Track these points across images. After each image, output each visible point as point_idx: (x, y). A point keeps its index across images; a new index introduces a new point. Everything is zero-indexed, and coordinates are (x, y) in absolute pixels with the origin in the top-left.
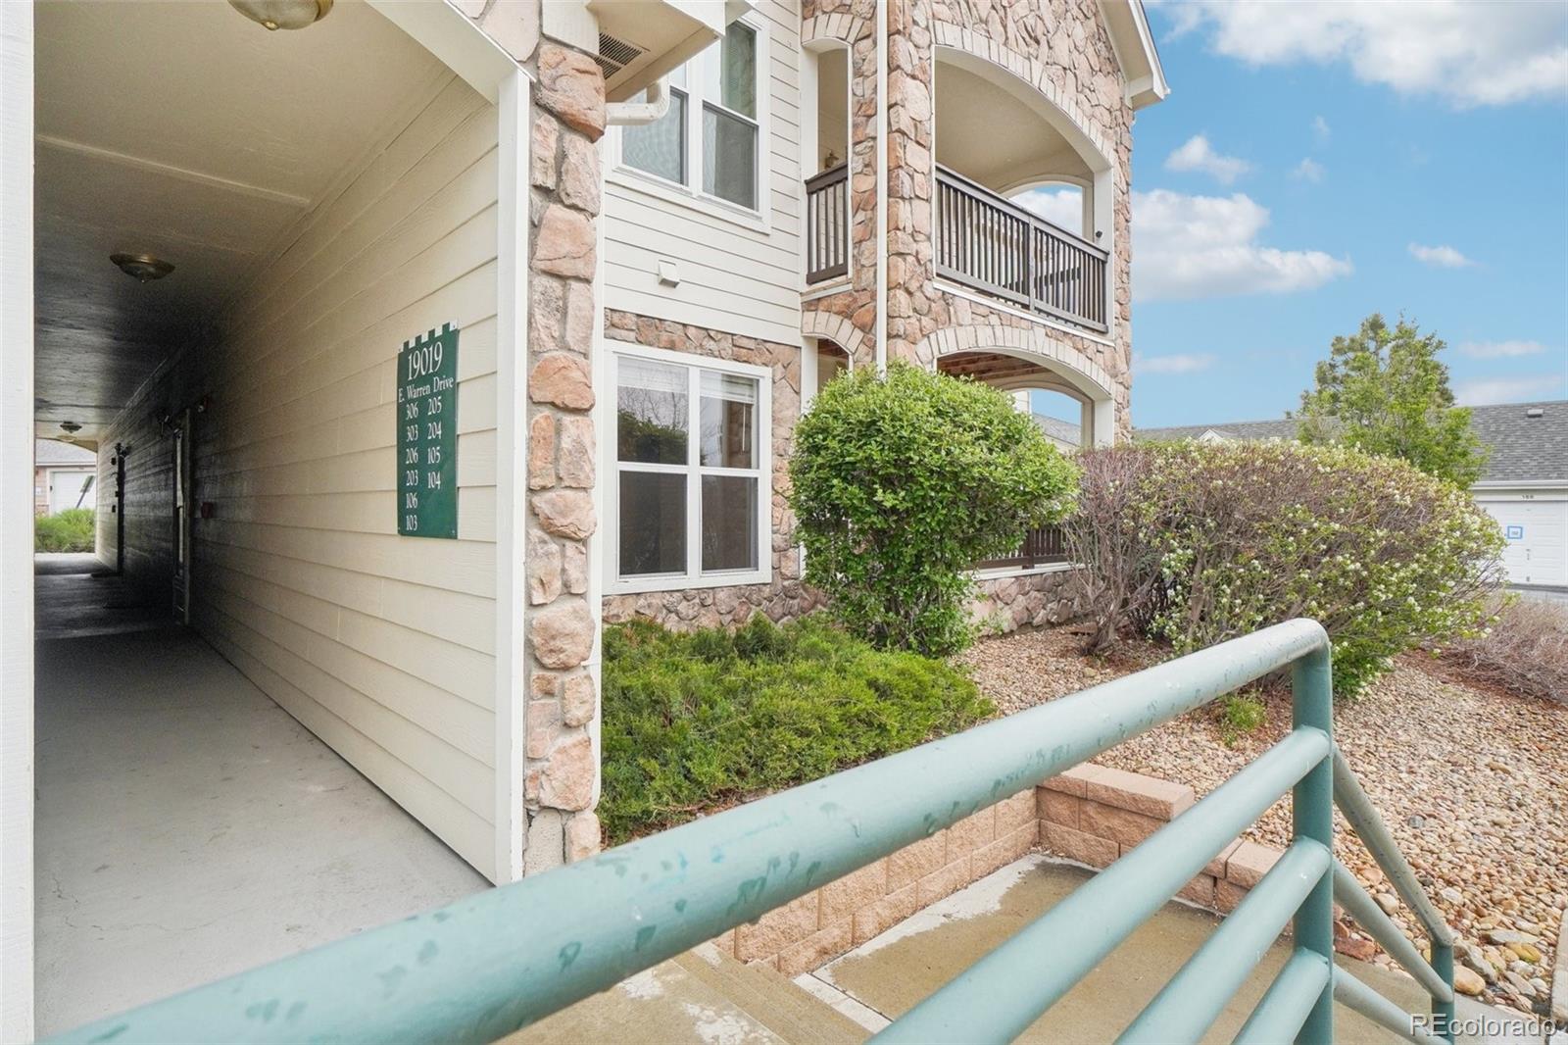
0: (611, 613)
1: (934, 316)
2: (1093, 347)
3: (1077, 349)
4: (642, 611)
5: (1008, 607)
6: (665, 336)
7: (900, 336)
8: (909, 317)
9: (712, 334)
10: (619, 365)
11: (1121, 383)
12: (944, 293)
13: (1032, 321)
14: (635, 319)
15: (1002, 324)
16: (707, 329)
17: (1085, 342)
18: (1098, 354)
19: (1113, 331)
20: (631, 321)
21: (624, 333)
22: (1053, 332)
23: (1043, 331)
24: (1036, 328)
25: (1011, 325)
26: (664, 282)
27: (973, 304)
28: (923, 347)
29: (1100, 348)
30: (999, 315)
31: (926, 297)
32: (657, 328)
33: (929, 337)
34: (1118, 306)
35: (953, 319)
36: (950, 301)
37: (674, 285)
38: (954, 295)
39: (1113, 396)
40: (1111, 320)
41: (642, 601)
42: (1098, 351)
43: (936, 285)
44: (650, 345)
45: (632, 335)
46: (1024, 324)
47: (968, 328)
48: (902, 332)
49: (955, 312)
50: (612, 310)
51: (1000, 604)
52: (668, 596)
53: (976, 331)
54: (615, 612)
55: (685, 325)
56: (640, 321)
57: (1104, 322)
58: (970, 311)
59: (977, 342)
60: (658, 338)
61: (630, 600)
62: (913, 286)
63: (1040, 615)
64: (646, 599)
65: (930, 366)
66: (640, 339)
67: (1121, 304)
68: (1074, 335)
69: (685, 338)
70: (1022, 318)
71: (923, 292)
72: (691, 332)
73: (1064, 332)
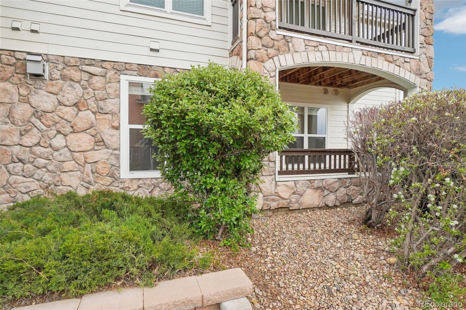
0: (125, 186)
1: (277, 48)
2: (402, 60)
3: (389, 61)
4: (140, 186)
5: (332, 194)
6: (152, 73)
7: (252, 59)
8: (259, 49)
9: (178, 70)
10: (129, 85)
11: (425, 78)
12: (284, 36)
13: (352, 48)
14: (137, 66)
15: (328, 50)
16: (175, 68)
17: (394, 57)
18: (405, 63)
19: (418, 51)
20: (135, 67)
21: (131, 72)
22: (369, 53)
23: (361, 53)
24: (354, 51)
25: (335, 50)
26: (152, 50)
27: (306, 41)
28: (269, 64)
29: (407, 60)
30: (326, 46)
31: (271, 39)
32: (149, 69)
33: (273, 59)
34: (423, 38)
35: (291, 49)
36: (289, 40)
37: (158, 51)
38: (292, 37)
39: (418, 85)
40: (417, 45)
41: (141, 182)
42: (405, 62)
43: (278, 32)
44: (146, 76)
45: (135, 73)
46: (345, 49)
47: (302, 53)
48: (253, 57)
49: (293, 45)
50: (125, 63)
51: (326, 192)
52: (154, 180)
53: (308, 55)
54: (127, 186)
55: (163, 67)
56: (139, 67)
57: (413, 47)
58: (304, 44)
59: (308, 59)
60: (148, 73)
61: (135, 181)
62: (262, 33)
63: (358, 198)
64: (143, 181)
65: (274, 73)
66: (140, 74)
67: (425, 36)
68: (386, 54)
69: (164, 73)
70: (344, 47)
71: (269, 37)
72: (167, 70)
73: (378, 53)
